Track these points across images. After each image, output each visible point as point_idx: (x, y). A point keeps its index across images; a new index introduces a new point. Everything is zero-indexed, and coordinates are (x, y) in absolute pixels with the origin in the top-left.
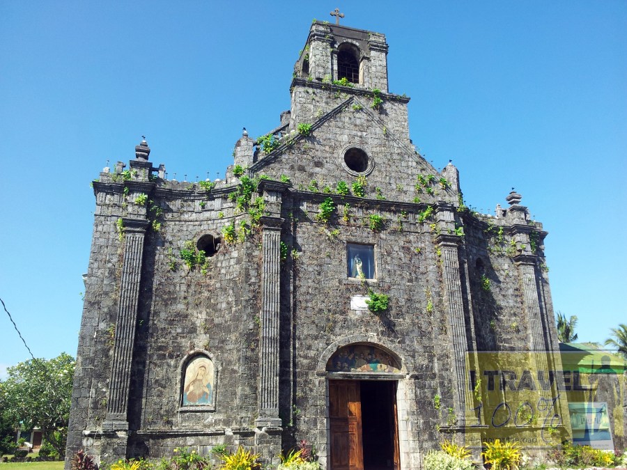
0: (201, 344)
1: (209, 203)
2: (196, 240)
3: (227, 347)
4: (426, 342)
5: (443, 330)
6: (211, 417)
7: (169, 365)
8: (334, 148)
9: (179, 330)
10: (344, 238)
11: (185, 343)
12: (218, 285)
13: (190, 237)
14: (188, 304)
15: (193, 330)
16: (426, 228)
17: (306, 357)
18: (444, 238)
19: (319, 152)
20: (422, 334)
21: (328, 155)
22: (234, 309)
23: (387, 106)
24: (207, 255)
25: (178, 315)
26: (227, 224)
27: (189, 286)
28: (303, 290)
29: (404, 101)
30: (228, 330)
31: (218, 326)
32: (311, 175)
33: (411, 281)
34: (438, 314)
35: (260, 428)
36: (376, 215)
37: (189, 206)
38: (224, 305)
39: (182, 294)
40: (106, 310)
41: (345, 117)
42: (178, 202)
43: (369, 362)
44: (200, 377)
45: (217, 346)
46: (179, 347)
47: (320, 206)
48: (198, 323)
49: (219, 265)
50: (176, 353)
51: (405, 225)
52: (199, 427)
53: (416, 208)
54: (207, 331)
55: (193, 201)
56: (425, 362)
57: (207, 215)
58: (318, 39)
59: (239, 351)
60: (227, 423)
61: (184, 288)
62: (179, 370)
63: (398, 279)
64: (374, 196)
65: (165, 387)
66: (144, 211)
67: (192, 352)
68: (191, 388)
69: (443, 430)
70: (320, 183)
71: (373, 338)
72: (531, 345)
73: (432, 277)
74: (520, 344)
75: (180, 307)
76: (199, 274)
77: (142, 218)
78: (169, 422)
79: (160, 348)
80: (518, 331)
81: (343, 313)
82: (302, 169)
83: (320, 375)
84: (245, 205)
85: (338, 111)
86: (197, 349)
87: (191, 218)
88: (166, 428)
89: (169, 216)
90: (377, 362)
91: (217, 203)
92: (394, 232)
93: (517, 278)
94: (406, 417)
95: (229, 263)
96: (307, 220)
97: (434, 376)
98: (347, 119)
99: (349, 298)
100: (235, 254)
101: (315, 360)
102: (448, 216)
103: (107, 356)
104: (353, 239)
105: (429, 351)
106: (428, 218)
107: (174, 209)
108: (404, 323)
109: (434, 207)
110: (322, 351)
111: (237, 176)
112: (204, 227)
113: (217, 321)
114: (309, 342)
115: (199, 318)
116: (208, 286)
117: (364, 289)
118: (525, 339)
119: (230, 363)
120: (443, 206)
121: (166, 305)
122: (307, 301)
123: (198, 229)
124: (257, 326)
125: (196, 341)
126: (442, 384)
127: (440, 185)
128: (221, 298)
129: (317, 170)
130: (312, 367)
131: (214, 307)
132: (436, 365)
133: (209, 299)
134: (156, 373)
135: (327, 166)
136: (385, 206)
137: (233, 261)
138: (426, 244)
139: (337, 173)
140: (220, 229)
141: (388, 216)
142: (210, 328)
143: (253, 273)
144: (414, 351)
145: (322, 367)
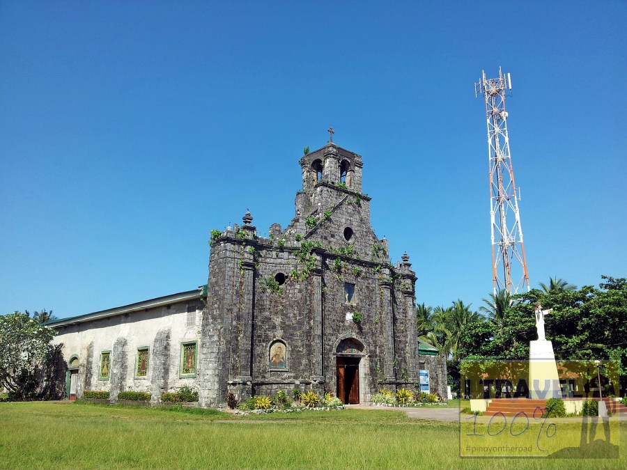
0: (279, 335)
1: (281, 254)
2: (275, 275)
3: (295, 338)
4: (374, 338)
5: (381, 333)
6: (286, 375)
7: (263, 346)
8: (339, 226)
9: (267, 327)
10: (343, 280)
11: (270, 333)
12: (287, 303)
13: (271, 273)
14: (271, 312)
15: (274, 327)
16: (377, 276)
17: (328, 345)
18: (386, 284)
19: (333, 228)
20: (373, 334)
21: (336, 231)
22: (298, 318)
23: (361, 202)
24: (280, 284)
25: (266, 318)
26: (292, 268)
27: (271, 302)
28: (327, 308)
29: (368, 200)
30: (294, 329)
31: (289, 326)
32: (330, 242)
33: (369, 305)
34: (380, 324)
35: (315, 381)
36: (357, 268)
37: (269, 254)
38: (292, 315)
39: (268, 306)
40: (235, 314)
41: (344, 207)
42: (264, 251)
43: (350, 348)
44: (278, 353)
45: (288, 337)
46: (267, 336)
47: (334, 261)
48: (277, 323)
49: (288, 291)
50: (266, 339)
51: (368, 274)
52: (279, 380)
53: (372, 265)
54: (282, 328)
55: (271, 251)
56: (373, 349)
57: (279, 261)
58: (333, 157)
59: (302, 341)
60: (296, 378)
61: (268, 303)
62: (268, 349)
63: (364, 304)
64: (355, 257)
65: (261, 358)
66: (252, 257)
67: (275, 339)
68: (274, 359)
69: (380, 383)
70: (333, 247)
71: (354, 336)
72: (408, 340)
73: (378, 303)
74: (403, 339)
75: (267, 314)
76: (276, 296)
77: (251, 262)
78: (264, 377)
79: (259, 336)
80: (403, 332)
81: (343, 322)
82: (326, 238)
83: (334, 354)
84: (303, 259)
85: (341, 204)
86: (277, 338)
87: (271, 262)
88: (263, 380)
89: (260, 259)
90: (353, 348)
91: (285, 255)
92: (363, 278)
93: (405, 304)
94: (364, 376)
95: (293, 291)
96: (329, 269)
97: (376, 356)
98: (344, 209)
99: (345, 314)
100: (298, 287)
101: (331, 346)
102: (387, 271)
103: (237, 340)
104: (347, 281)
105: (375, 342)
106: (378, 271)
107: (263, 255)
108: (366, 328)
109: (382, 265)
110: (335, 342)
111: (298, 240)
112: (278, 268)
113: (287, 323)
114: (330, 337)
115: (278, 320)
116: (281, 303)
117: (351, 309)
118: (406, 336)
119: (297, 347)
120: (386, 266)
121: (261, 312)
122: (329, 315)
123: (274, 269)
124: (311, 328)
125: (276, 333)
126: (380, 360)
127: (382, 252)
128: (289, 311)
129: (332, 239)
130: (331, 350)
131: (286, 315)
132: (378, 350)
133: (283, 310)
134: (258, 350)
135: (336, 237)
136: (360, 263)
137: (296, 291)
138: (375, 285)
139: (340, 242)
140: (288, 270)
141: (361, 268)
142: (284, 327)
143: (308, 298)
144: (369, 343)
145: (334, 350)
